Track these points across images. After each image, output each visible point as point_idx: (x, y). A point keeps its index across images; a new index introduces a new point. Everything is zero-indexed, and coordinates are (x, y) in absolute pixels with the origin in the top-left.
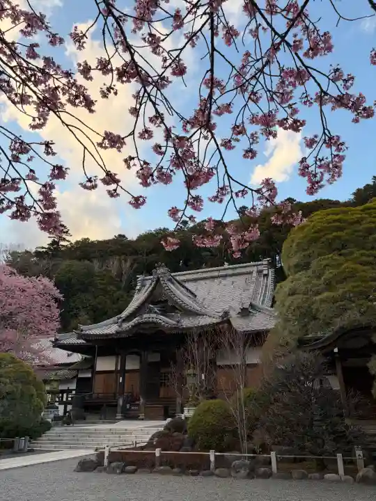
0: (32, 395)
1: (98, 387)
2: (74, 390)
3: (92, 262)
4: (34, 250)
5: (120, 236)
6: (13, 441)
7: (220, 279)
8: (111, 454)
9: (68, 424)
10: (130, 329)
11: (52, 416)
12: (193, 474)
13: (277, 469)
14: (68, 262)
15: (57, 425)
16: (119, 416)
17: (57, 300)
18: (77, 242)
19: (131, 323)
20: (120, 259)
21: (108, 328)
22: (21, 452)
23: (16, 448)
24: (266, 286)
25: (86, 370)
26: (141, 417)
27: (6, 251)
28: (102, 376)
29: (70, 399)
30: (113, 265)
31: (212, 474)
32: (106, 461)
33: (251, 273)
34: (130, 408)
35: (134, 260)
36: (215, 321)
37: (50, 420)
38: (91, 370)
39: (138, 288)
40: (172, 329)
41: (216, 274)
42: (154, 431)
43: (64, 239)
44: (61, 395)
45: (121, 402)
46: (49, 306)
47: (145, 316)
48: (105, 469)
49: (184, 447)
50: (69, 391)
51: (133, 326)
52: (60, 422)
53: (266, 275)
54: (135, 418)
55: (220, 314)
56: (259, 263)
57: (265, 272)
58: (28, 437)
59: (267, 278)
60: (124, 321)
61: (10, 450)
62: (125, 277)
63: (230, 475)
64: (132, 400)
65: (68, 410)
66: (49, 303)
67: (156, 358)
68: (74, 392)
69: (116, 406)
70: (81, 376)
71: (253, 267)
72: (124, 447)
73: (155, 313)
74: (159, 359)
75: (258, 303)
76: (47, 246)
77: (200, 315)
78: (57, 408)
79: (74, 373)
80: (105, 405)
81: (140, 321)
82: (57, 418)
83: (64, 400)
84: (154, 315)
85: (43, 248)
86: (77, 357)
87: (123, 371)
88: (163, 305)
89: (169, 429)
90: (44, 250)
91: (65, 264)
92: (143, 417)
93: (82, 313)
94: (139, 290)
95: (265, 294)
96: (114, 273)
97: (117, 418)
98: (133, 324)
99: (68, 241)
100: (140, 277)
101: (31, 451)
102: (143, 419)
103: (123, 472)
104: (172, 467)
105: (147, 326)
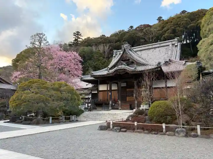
0: (76, 99)
1: (101, 97)
2: (90, 98)
3: (92, 47)
4: (68, 44)
5: (102, 35)
6: (70, 117)
7: (153, 49)
8: (113, 123)
9: (91, 111)
10: (113, 72)
11: (84, 108)
12: (155, 134)
13: (201, 133)
14: (82, 47)
15: (86, 111)
16: (110, 108)
17: (80, 62)
18: (85, 39)
19: (113, 70)
20: (103, 46)
21: (103, 72)
22: (73, 121)
23: (71, 120)
24: (177, 51)
25: (94, 90)
26: (119, 109)
27: (57, 44)
28: (102, 92)
29: (89, 101)
30: (101, 48)
31: (165, 134)
32: (111, 126)
33: (168, 45)
34: (114, 105)
35: (110, 46)
36: (154, 67)
37: (83, 109)
38: (97, 90)
39: (114, 55)
40: (132, 71)
41: (151, 47)
42: (129, 114)
43: (80, 38)
44: (85, 100)
45: (111, 103)
46: (77, 64)
47: (119, 66)
48: (112, 130)
49: (147, 122)
50: (89, 98)
51: (114, 71)
52: (87, 110)
53: (177, 46)
54: (117, 109)
55: (156, 64)
56: (173, 40)
57: (176, 44)
58: (75, 116)
59: (177, 47)
60: (110, 69)
61: (69, 120)
62: (106, 53)
63: (174, 135)
64: (115, 102)
65: (89, 105)
66: (77, 63)
67: (124, 85)
68: (91, 99)
69: (109, 104)
70: (93, 92)
71: (169, 43)
72: (118, 121)
73: (124, 65)
74: (125, 86)
75: (173, 59)
76: (73, 41)
77: (146, 65)
78: (85, 104)
79: (90, 91)
80: (104, 104)
81: (117, 69)
82: (85, 108)
83: (87, 102)
84: (124, 66)
85: (71, 42)
86: (90, 86)
87: (111, 90)
88: (127, 61)
89: (136, 114)
90: (72, 43)
91: (81, 48)
92: (120, 109)
93: (90, 68)
94: (115, 57)
95: (176, 55)
96: (101, 52)
97: (109, 109)
98: (114, 70)
99: (81, 39)
100: (115, 51)
101: (77, 121)
102: (120, 110)
103: (120, 131)
104: (144, 130)
105: (121, 71)
